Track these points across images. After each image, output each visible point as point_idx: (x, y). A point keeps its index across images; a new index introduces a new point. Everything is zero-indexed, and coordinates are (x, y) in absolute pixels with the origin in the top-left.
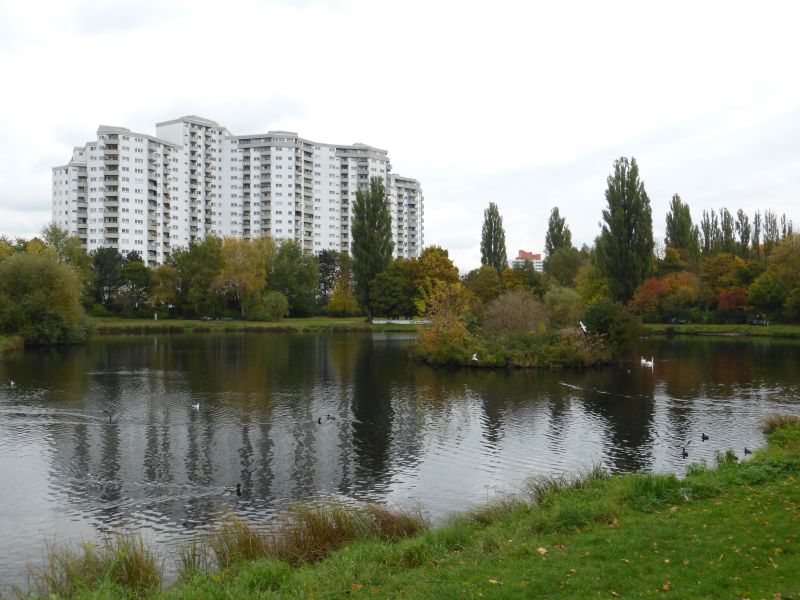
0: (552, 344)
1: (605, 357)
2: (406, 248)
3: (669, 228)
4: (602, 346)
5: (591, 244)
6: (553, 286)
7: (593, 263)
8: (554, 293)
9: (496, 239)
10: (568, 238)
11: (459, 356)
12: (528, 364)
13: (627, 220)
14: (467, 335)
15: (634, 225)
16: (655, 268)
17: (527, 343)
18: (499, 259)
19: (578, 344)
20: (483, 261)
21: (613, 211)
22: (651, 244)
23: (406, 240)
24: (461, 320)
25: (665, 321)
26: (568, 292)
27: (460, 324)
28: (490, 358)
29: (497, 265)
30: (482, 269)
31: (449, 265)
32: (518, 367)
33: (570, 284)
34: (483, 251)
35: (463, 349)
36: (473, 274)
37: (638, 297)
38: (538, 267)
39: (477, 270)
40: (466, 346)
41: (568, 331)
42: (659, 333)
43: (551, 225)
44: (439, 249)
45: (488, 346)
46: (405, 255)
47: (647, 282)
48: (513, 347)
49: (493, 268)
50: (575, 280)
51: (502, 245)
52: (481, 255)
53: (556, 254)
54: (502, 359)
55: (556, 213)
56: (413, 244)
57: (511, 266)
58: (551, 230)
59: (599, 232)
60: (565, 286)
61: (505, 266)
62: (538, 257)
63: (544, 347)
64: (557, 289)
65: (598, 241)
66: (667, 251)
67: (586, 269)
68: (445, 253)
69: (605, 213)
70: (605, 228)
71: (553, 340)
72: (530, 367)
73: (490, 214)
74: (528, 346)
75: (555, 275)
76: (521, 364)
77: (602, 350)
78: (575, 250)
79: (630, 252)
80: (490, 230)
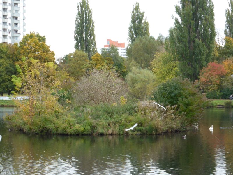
0: (130, 114)
1: (176, 125)
2: (10, 35)
4: (173, 116)
6: (134, 68)
7: (167, 49)
8: (134, 73)
9: (87, 29)
10: (147, 29)
11: (50, 126)
12: (110, 132)
13: (194, 14)
14: (58, 107)
15: (200, 18)
17: (110, 113)
18: (90, 46)
20: (76, 47)
21: (184, 6)
23: (9, 28)
24: (53, 94)
26: (146, 73)
27: (52, 98)
29: (88, 50)
30: (75, 53)
31: (46, 50)
32: (102, 135)
33: (148, 66)
34: (76, 38)
35: (54, 119)
36: (67, 58)
37: (203, 77)
38: (122, 53)
39: (71, 54)
40: (57, 117)
41: (144, 103)
43: (133, 17)
44: (38, 36)
45: (76, 117)
46: (9, 41)
47: (210, 65)
48: (98, 117)
49: (84, 53)
50: (151, 63)
51: (92, 34)
52: (75, 42)
53: (137, 41)
54: (88, 128)
56: (16, 31)
57: (99, 52)
58: (133, 21)
60: (143, 68)
61: (95, 51)
62: (122, 45)
63: (124, 117)
64: (138, 71)
65: (171, 32)
67: (161, 54)
68: (43, 39)
69: (177, 8)
70: (176, 20)
71: (131, 111)
72: (112, 134)
73: (82, 7)
74: (111, 116)
75: (136, 59)
76: (104, 131)
77: (173, 119)
78: (152, 38)
79: (197, 40)
80: (82, 20)
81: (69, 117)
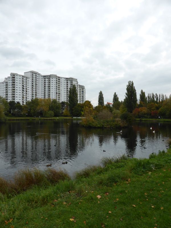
0: (113, 122)
1: (126, 125)
2: (81, 101)
3: (140, 97)
4: (125, 123)
5: (123, 101)
6: (114, 110)
7: (123, 105)
9: (102, 99)
10: (118, 99)
11: (91, 125)
12: (108, 127)
13: (131, 95)
14: (93, 120)
15: (133, 96)
16: (137, 106)
17: (108, 122)
18: (102, 104)
19: (120, 122)
21: (128, 93)
22: (136, 100)
23: (81, 99)
24: (92, 116)
25: (140, 118)
26: (118, 111)
28: (99, 125)
30: (98, 106)
31: (91, 105)
32: (105, 128)
33: (118, 109)
35: (92, 123)
36: (96, 107)
37: (133, 112)
38: (111, 106)
41: (117, 119)
42: (138, 120)
44: (88, 101)
45: (98, 123)
46: (81, 103)
47: (135, 109)
48: (104, 123)
49: (101, 106)
51: (103, 101)
52: (98, 103)
53: (115, 103)
54: (101, 126)
55: (115, 93)
56: (83, 100)
57: (105, 105)
58: (114, 97)
59: (125, 98)
62: (111, 104)
63: (111, 123)
65: (124, 100)
66: (140, 102)
68: (90, 102)
69: (126, 93)
73: (100, 94)
75: (115, 107)
78: (119, 102)
79: (132, 102)
80: (100, 97)
81: (96, 123)
